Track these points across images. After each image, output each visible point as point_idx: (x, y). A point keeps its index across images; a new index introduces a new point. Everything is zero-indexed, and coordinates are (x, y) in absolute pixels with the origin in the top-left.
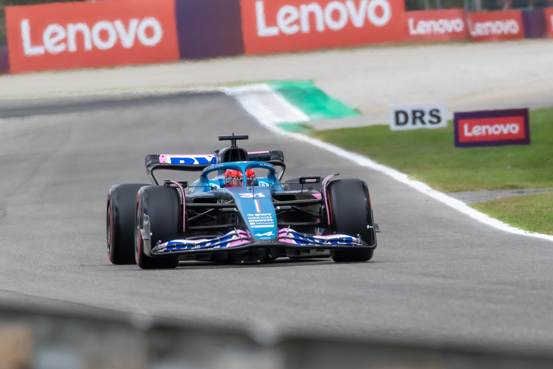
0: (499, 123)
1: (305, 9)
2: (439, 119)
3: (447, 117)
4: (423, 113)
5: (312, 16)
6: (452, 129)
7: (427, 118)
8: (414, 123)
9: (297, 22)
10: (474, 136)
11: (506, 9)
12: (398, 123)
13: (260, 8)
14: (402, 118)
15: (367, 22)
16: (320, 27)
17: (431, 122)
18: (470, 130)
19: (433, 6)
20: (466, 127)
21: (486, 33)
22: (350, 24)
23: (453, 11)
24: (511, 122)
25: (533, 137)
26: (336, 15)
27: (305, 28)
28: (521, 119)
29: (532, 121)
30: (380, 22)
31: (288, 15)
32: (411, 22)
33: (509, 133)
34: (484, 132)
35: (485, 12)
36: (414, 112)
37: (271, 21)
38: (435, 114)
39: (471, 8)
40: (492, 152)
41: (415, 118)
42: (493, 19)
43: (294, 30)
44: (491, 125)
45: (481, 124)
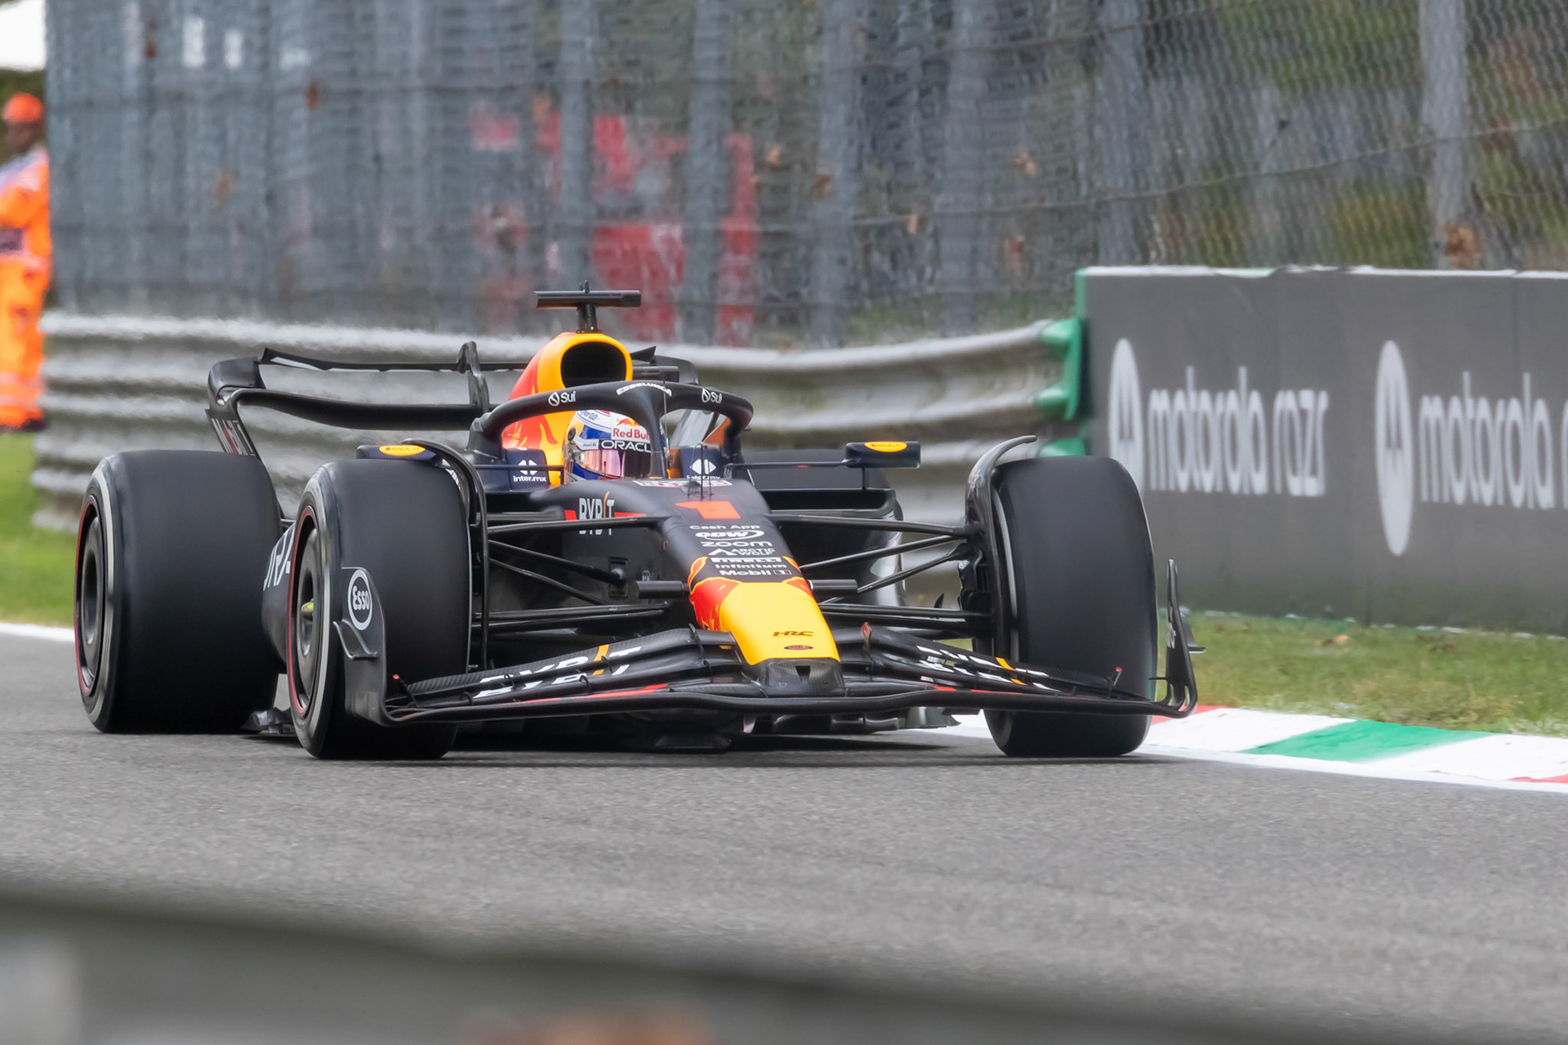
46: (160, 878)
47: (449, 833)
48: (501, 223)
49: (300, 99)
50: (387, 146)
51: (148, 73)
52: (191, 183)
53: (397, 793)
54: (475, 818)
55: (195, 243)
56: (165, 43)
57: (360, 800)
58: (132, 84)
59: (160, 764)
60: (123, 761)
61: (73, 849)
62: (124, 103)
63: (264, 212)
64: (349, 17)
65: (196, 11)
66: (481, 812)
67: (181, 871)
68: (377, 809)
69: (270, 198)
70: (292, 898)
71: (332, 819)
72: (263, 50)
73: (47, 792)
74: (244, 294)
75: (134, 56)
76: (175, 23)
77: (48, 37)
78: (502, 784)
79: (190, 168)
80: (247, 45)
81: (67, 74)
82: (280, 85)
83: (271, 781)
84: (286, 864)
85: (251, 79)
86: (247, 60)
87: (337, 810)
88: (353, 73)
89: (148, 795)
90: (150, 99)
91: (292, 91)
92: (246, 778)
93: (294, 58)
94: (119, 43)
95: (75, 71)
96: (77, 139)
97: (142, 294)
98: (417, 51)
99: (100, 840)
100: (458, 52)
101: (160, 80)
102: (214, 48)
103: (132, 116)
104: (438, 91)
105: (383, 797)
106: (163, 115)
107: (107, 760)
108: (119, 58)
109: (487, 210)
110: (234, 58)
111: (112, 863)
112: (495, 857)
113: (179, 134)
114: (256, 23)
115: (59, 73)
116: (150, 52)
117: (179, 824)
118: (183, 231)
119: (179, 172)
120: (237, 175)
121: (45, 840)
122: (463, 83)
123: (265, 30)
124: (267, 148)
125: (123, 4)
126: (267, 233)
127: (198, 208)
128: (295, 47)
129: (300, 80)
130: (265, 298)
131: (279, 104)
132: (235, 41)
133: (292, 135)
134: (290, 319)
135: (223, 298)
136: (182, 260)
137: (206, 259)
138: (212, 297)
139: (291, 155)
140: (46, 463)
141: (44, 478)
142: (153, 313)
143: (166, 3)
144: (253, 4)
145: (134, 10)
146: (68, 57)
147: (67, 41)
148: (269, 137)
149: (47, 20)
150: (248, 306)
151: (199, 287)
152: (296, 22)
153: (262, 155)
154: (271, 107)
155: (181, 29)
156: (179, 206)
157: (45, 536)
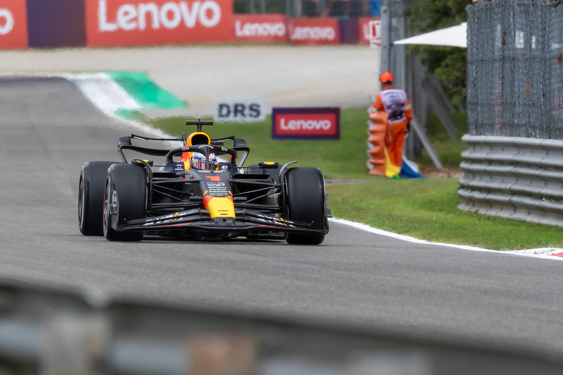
0: (313, 119)
1: (143, 8)
2: (258, 113)
3: (266, 111)
4: (243, 106)
5: (149, 16)
6: (270, 122)
7: (247, 112)
8: (235, 115)
9: (136, 19)
10: (290, 130)
11: (324, 17)
12: (221, 115)
13: (102, 5)
14: (224, 111)
15: (198, 23)
16: (156, 25)
17: (251, 115)
18: (286, 124)
19: (258, 9)
20: (282, 121)
21: (305, 37)
22: (182, 23)
23: (276, 16)
24: (324, 119)
25: (343, 133)
26: (170, 15)
27: (142, 25)
28: (333, 116)
29: (343, 118)
30: (210, 23)
31: (126, 13)
32: (238, 24)
33: (321, 129)
34: (298, 127)
35: (305, 18)
36: (236, 106)
37: (111, 17)
38: (255, 109)
39: (293, 14)
40: (306, 145)
41: (236, 111)
42: (312, 25)
43: (131, 26)
44: (306, 120)
45: (296, 119)
46: (490, 333)
49: (556, 61)
51: (503, 50)
52: (516, 89)
55: (519, 109)
56: (509, 40)
58: (497, 54)
59: (494, 293)
60: (481, 292)
61: (460, 322)
62: (494, 60)
63: (542, 100)
65: (521, 29)
67: (497, 331)
69: (544, 95)
70: (535, 342)
71: (552, 314)
72: (544, 43)
73: (453, 302)
74: (534, 128)
75: (498, 44)
76: (513, 33)
77: (468, 37)
79: (516, 84)
80: (537, 41)
81: (474, 50)
82: (548, 56)
83: (532, 300)
84: (535, 330)
85: (538, 53)
86: (537, 46)
87: (554, 311)
90: (503, 59)
91: (553, 58)
92: (523, 299)
94: (493, 39)
95: (477, 49)
96: (477, 72)
99: (470, 319)
101: (506, 53)
102: (528, 41)
103: (497, 65)
106: (507, 65)
107: (475, 291)
108: (493, 45)
110: (533, 46)
111: (474, 327)
113: (513, 72)
114: (540, 33)
115: (471, 50)
116: (504, 43)
117: (499, 315)
118: (514, 105)
119: (513, 85)
120: (532, 86)
123: (544, 36)
124: (544, 78)
125: (495, 26)
126: (543, 107)
127: (519, 97)
128: (555, 42)
129: (556, 54)
130: (541, 129)
131: (548, 62)
132: (534, 40)
133: (553, 73)
134: (550, 138)
135: (527, 130)
136: (513, 115)
137: (521, 115)
138: (524, 129)
139: (553, 80)
140: (463, 187)
141: (462, 192)
142: (502, 135)
143: (510, 25)
144: (540, 27)
145: (499, 28)
146: (475, 44)
147: (475, 38)
148: (544, 74)
149: (467, 31)
150: (535, 132)
151: (519, 126)
152: (556, 33)
153: (542, 80)
154: (545, 63)
155: (515, 35)
156: (513, 96)
157: (461, 212)
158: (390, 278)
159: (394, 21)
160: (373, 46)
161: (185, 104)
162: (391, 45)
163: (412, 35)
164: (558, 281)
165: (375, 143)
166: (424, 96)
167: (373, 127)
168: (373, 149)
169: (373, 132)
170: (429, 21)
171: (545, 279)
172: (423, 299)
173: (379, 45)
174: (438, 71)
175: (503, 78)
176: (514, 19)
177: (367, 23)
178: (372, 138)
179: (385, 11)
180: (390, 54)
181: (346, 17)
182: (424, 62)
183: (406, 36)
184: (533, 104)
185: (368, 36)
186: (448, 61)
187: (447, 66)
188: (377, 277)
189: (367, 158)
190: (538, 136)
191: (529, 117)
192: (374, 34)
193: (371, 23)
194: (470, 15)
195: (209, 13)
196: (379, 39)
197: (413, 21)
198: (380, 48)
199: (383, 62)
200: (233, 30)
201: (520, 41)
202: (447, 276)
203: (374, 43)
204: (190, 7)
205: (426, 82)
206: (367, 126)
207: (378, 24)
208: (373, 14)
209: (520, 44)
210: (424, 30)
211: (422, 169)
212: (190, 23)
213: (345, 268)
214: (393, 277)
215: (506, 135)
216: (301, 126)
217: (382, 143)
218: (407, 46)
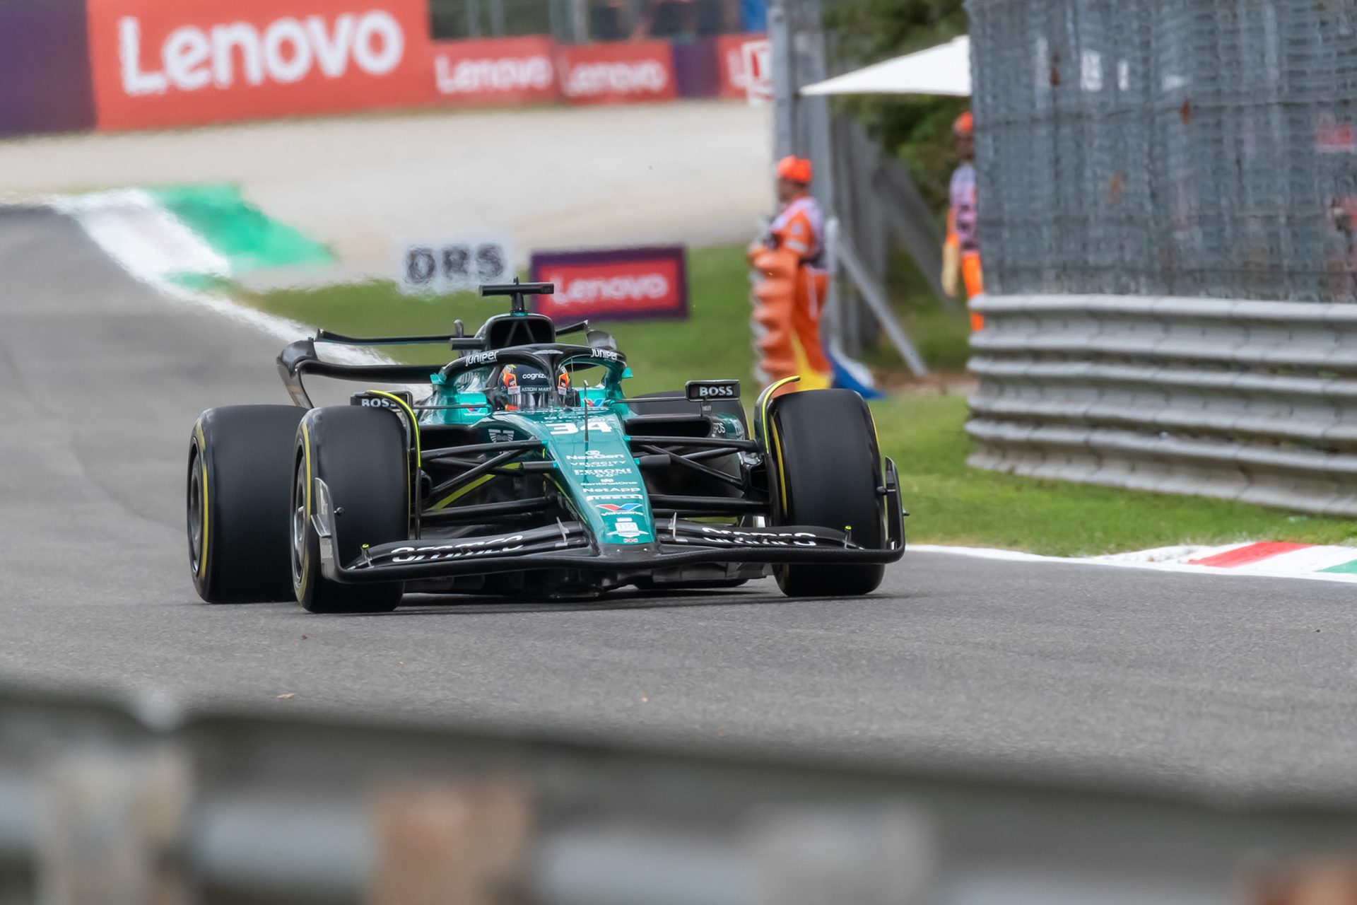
0: (623, 274)
1: (224, 37)
2: (498, 267)
3: (515, 261)
4: (464, 255)
5: (237, 54)
7: (473, 265)
8: (447, 275)
9: (207, 63)
10: (574, 304)
11: (638, 38)
12: (414, 276)
13: (129, 32)
14: (422, 265)
15: (352, 65)
16: (254, 74)
17: (481, 271)
18: (566, 290)
19: (486, 29)
20: (555, 283)
22: (315, 69)
23: (530, 42)
24: (647, 273)
25: (695, 304)
26: (287, 50)
27: (223, 74)
28: (670, 266)
29: (696, 270)
30: (380, 64)
31: (186, 49)
32: (441, 65)
33: (646, 299)
34: (593, 296)
35: (594, 45)
36: (447, 254)
37: (151, 59)
38: (489, 255)
39: (567, 36)
41: (449, 264)
42: (610, 59)
43: (196, 81)
44: (608, 276)
45: (587, 277)
46: (1058, 749)
47: (1293, 707)
48: (1338, 211)
49: (1176, 115)
50: (1249, 150)
51: (1054, 97)
52: (1089, 186)
53: (1253, 676)
54: (1315, 695)
55: (1096, 232)
56: (1066, 72)
57: (1222, 682)
58: (1042, 106)
59: (1061, 656)
60: (1032, 655)
61: (987, 727)
62: (1035, 120)
63: (1149, 207)
64: (1213, 48)
65: (1093, 47)
66: (1320, 690)
67: (1075, 743)
68: (1235, 689)
69: (1153, 196)
70: (1164, 763)
71: (1198, 697)
72: (1147, 77)
73: (970, 682)
74: (1133, 272)
75: (1042, 82)
76: (1074, 57)
77: (972, 71)
78: (1338, 666)
79: (1088, 173)
80: (1132, 72)
81: (989, 100)
82: (1158, 105)
83: (1150, 668)
84: (1160, 736)
85: (1136, 100)
86: (1131, 83)
87: (1202, 690)
88: (1218, 93)
89: (1050, 681)
90: (1056, 118)
91: (1168, 109)
92: (1129, 667)
93: (1173, 82)
94: (1030, 73)
95: (995, 97)
96: (996, 151)
97: (1050, 275)
98: (1273, 73)
99: (1010, 719)
100: (1303, 73)
101: (1063, 102)
102: (1110, 75)
103: (1043, 131)
104: (1286, 106)
105: (1240, 679)
106: (1066, 131)
107: (1019, 654)
108: (1030, 86)
109: (1328, 201)
110: (1123, 84)
111: (1019, 738)
112: (1330, 726)
113: (1079, 145)
114: (1138, 54)
115: (982, 99)
116: (1055, 81)
117: (1076, 705)
118: (1084, 222)
119: (1079, 176)
120: (1125, 177)
121: (967, 720)
122: (1308, 99)
123: (1145, 61)
124: (1150, 155)
125: (1033, 41)
126: (1152, 224)
127: (1096, 203)
128: (1174, 73)
129: (1176, 100)
130: (1151, 275)
131: (1158, 120)
132: (1124, 69)
133: (1172, 144)
134: (1171, 293)
135: (1118, 278)
136: (1084, 246)
137: (1103, 245)
138: (1109, 277)
139: (1173, 161)
140: (978, 415)
141: (976, 428)
142: (1060, 291)
143: (1066, 41)
144: (1137, 39)
145: (1042, 46)
146: (989, 86)
147: (988, 72)
148: (1152, 146)
149: (971, 57)
150: (1137, 283)
151: (1098, 270)
152: (1173, 52)
153: (1146, 161)
154: (1152, 122)
155: (1079, 62)
156: (1080, 203)
157: (977, 475)
158: (821, 632)
159: (802, 43)
160: (755, 102)
161: (329, 251)
162: (796, 97)
163: (843, 71)
164: (1207, 622)
165: (770, 324)
166: (877, 211)
167: (763, 287)
168: (766, 337)
169: (766, 300)
170: (880, 37)
171: (1178, 619)
172: (899, 678)
173: (768, 97)
174: (907, 150)
175: (1057, 161)
176: (1075, 23)
177: (738, 46)
178: (762, 312)
179: (779, 20)
180: (793, 118)
181: (688, 38)
182: (872, 131)
183: (831, 73)
184: (1130, 219)
185: (741, 76)
186: (927, 127)
187: (926, 139)
188: (790, 631)
189: (752, 358)
190: (1144, 290)
191: (1121, 248)
192: (756, 72)
193: (748, 48)
194: (975, 20)
195: (376, 42)
196: (766, 84)
197: (843, 39)
198: (771, 105)
199: (779, 137)
200: (431, 78)
201: (1091, 72)
202: (953, 621)
203: (758, 95)
204: (331, 29)
205: (880, 179)
206: (748, 286)
207: (763, 50)
208: (750, 25)
209: (1091, 79)
210: (869, 59)
211: (880, 379)
212: (334, 65)
213: (716, 614)
214: (826, 630)
215: (1070, 291)
216: (599, 290)
217: (786, 324)
218: (832, 99)
